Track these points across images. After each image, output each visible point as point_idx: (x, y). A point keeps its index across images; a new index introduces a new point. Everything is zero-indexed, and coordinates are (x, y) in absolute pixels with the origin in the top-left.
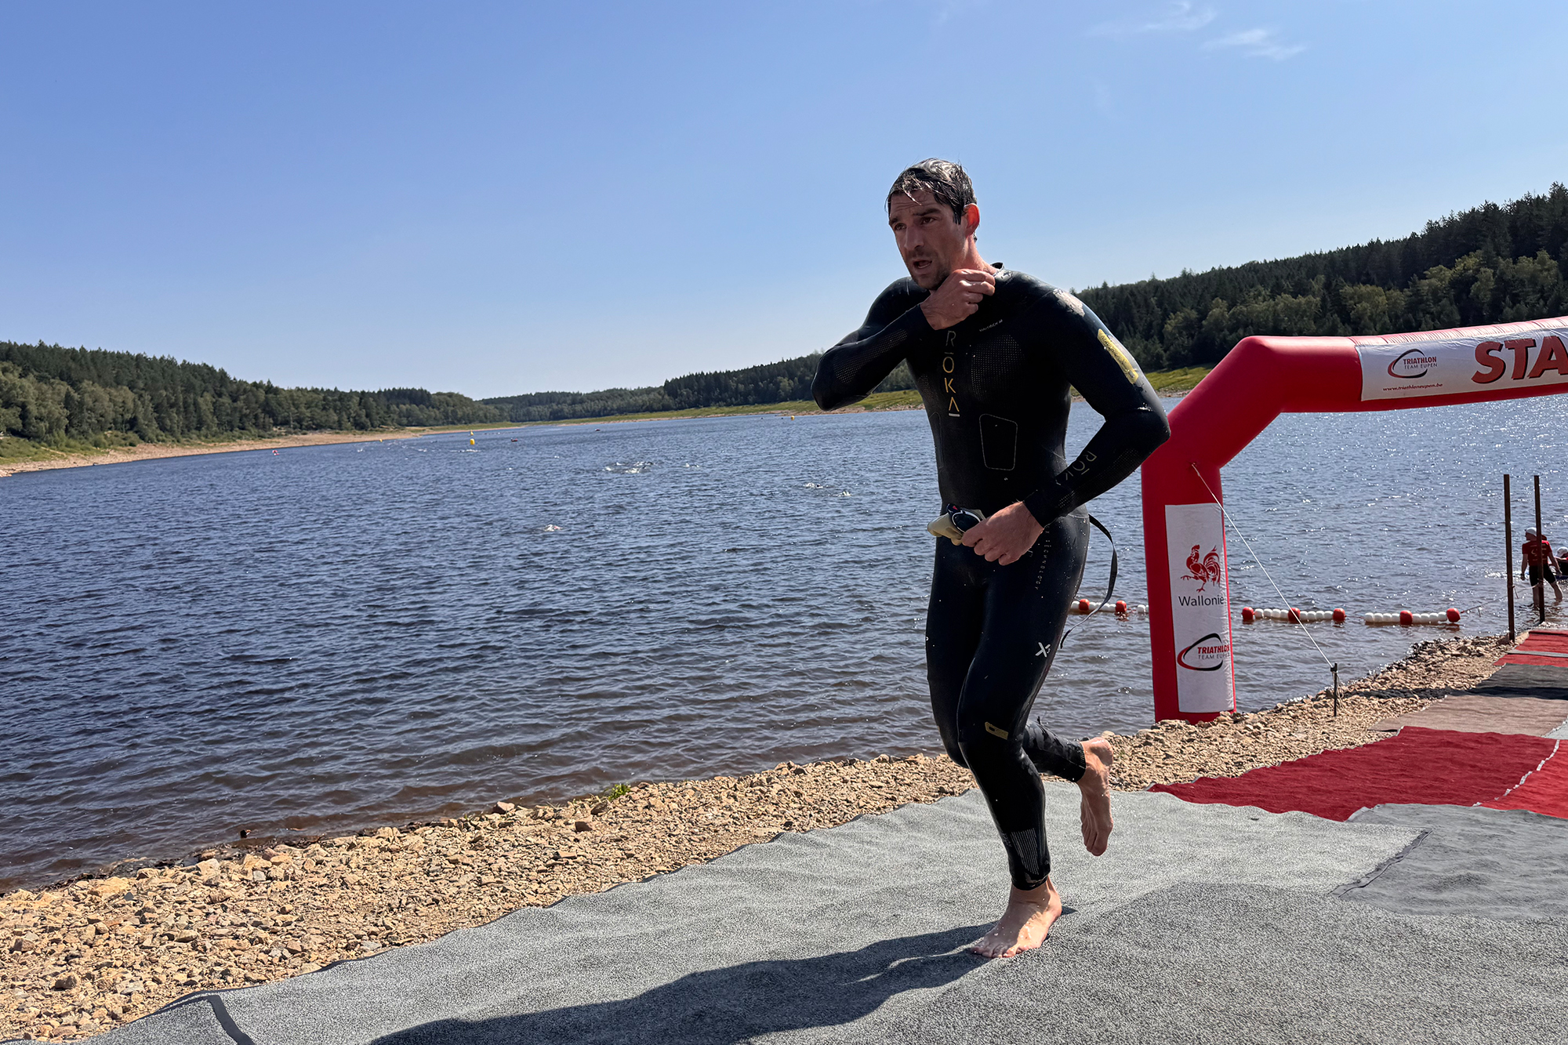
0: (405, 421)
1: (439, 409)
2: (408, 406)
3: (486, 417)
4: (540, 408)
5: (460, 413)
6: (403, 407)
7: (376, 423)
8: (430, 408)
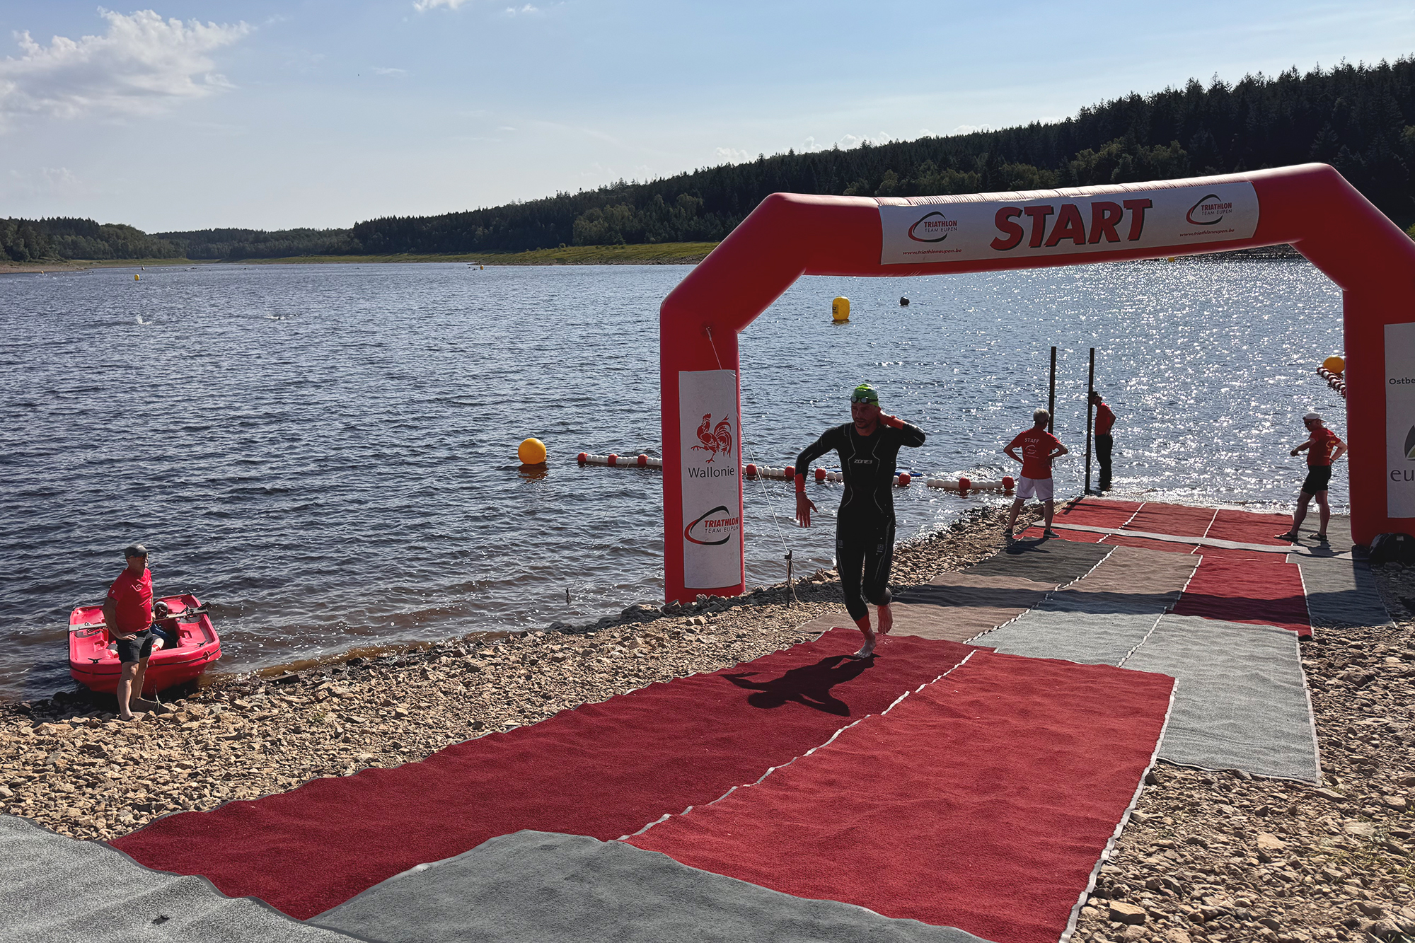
0: (70, 252)
1: (107, 242)
2: (74, 237)
3: (159, 251)
4: (220, 245)
5: (131, 247)
6: (69, 239)
7: (37, 253)
8: (99, 240)
